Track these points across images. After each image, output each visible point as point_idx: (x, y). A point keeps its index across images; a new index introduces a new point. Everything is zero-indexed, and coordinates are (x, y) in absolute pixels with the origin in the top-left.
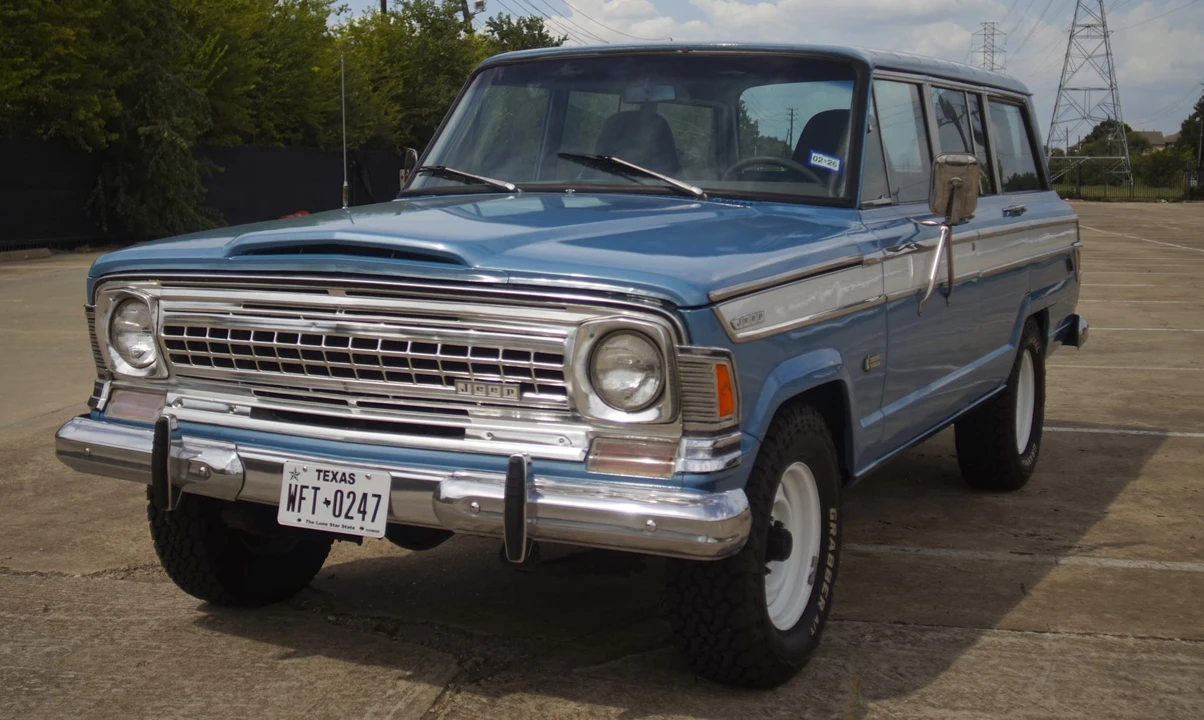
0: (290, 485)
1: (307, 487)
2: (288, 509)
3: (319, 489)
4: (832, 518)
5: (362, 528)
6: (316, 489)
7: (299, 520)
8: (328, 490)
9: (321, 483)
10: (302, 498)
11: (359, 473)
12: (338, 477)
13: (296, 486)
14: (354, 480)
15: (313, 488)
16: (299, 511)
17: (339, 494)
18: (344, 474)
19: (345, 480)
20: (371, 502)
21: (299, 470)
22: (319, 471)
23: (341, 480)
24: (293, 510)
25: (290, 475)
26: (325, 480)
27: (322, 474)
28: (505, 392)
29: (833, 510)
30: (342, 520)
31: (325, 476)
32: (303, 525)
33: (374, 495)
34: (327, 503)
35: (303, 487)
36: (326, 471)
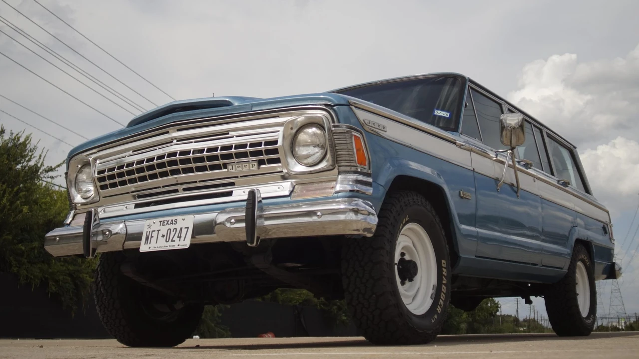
0: (147, 232)
1: (155, 231)
3: (160, 230)
4: (443, 265)
5: (179, 245)
10: (152, 237)
14: (176, 222)
16: (150, 243)
18: (172, 220)
19: (172, 223)
21: (152, 224)
22: (161, 222)
23: (171, 223)
26: (163, 225)
27: (162, 223)
28: (251, 166)
29: (443, 261)
30: (170, 243)
33: (186, 228)
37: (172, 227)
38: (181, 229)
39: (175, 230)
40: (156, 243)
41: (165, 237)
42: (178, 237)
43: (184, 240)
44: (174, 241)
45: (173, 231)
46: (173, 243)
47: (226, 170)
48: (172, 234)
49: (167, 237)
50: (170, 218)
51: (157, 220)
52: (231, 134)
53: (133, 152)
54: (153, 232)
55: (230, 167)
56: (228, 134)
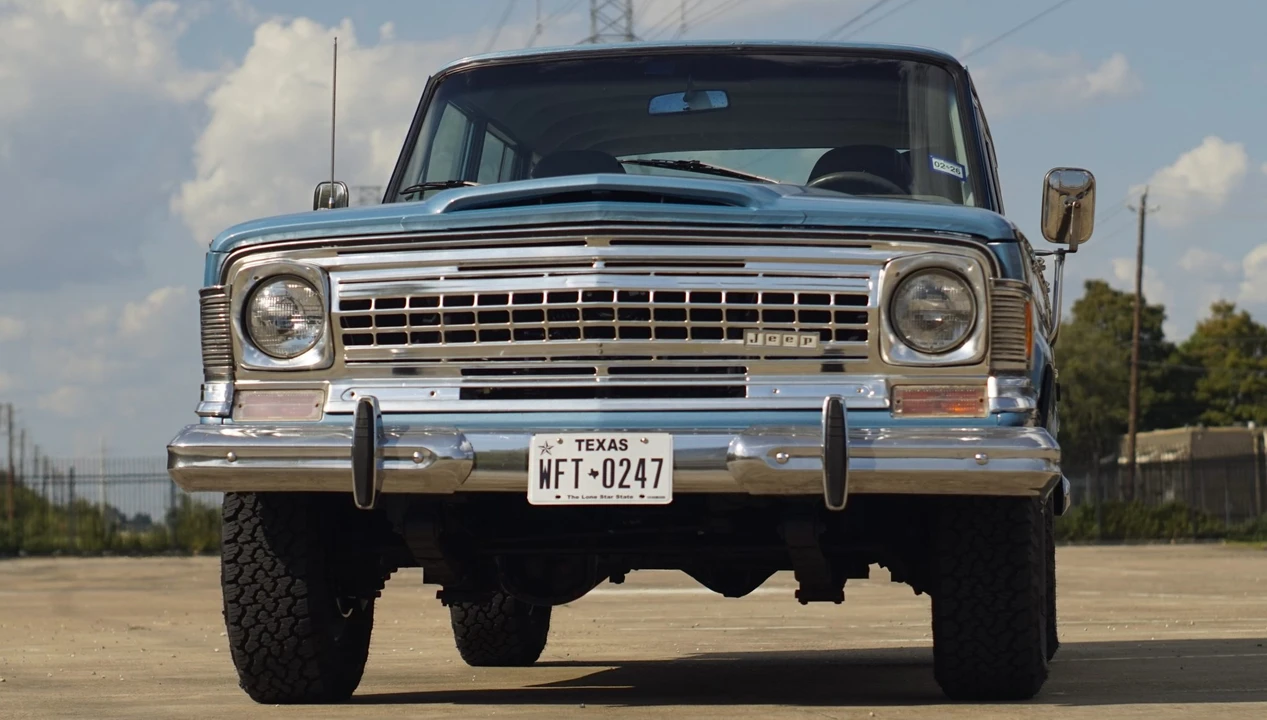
0: (541, 461)
1: (565, 460)
2: (541, 487)
3: (581, 460)
5: (642, 496)
6: (577, 461)
7: (558, 497)
8: (594, 460)
9: (583, 454)
11: (633, 439)
12: (606, 445)
13: (550, 461)
15: (573, 460)
16: (557, 487)
17: (609, 464)
18: (613, 441)
19: (615, 448)
20: (651, 469)
22: (580, 441)
23: (610, 448)
24: (548, 487)
25: (540, 450)
26: (588, 449)
27: (584, 445)
28: (802, 341)
31: (588, 445)
32: (564, 501)
34: (594, 474)
35: (558, 461)
36: (588, 441)
37: (617, 456)
38: (642, 462)
39: (625, 463)
40: (576, 486)
41: (600, 477)
42: (637, 478)
43: (656, 486)
44: (628, 487)
45: (621, 464)
46: (624, 492)
47: (741, 342)
48: (619, 471)
49: (607, 478)
50: (608, 437)
51: (570, 439)
52: (749, 267)
53: (460, 269)
54: (561, 464)
55: (751, 336)
56: (743, 265)
